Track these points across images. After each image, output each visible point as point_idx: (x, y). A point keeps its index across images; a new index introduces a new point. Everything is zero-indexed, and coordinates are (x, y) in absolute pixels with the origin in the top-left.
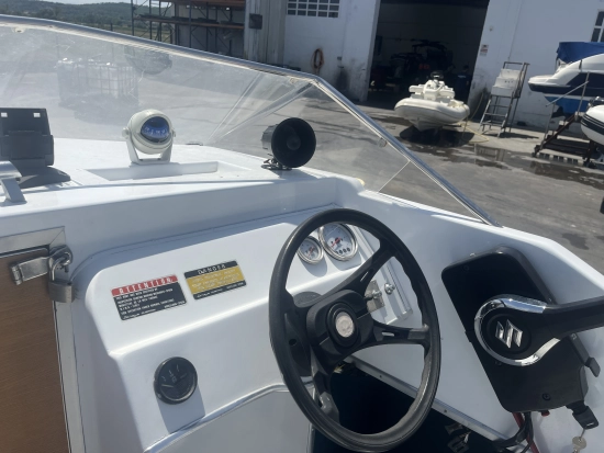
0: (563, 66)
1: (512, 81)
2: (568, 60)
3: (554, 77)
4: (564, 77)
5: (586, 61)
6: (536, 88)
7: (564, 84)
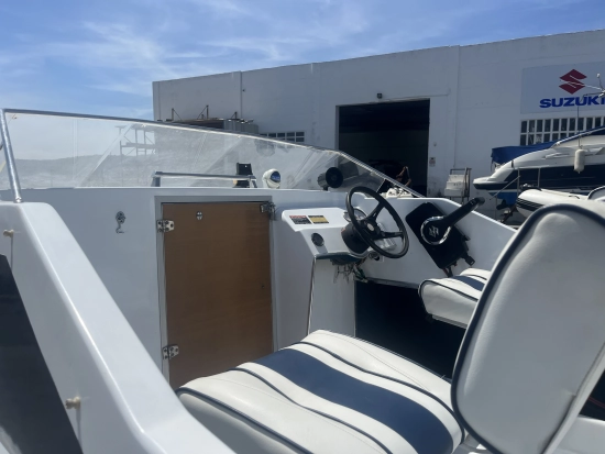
0: (499, 167)
1: (460, 183)
2: (502, 162)
3: (493, 176)
4: (501, 175)
5: (516, 160)
6: (479, 187)
7: (502, 181)
